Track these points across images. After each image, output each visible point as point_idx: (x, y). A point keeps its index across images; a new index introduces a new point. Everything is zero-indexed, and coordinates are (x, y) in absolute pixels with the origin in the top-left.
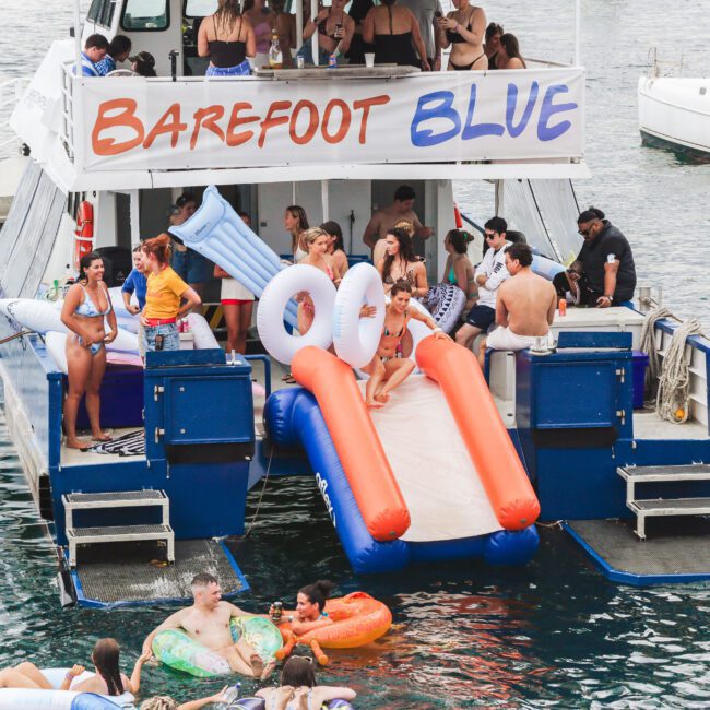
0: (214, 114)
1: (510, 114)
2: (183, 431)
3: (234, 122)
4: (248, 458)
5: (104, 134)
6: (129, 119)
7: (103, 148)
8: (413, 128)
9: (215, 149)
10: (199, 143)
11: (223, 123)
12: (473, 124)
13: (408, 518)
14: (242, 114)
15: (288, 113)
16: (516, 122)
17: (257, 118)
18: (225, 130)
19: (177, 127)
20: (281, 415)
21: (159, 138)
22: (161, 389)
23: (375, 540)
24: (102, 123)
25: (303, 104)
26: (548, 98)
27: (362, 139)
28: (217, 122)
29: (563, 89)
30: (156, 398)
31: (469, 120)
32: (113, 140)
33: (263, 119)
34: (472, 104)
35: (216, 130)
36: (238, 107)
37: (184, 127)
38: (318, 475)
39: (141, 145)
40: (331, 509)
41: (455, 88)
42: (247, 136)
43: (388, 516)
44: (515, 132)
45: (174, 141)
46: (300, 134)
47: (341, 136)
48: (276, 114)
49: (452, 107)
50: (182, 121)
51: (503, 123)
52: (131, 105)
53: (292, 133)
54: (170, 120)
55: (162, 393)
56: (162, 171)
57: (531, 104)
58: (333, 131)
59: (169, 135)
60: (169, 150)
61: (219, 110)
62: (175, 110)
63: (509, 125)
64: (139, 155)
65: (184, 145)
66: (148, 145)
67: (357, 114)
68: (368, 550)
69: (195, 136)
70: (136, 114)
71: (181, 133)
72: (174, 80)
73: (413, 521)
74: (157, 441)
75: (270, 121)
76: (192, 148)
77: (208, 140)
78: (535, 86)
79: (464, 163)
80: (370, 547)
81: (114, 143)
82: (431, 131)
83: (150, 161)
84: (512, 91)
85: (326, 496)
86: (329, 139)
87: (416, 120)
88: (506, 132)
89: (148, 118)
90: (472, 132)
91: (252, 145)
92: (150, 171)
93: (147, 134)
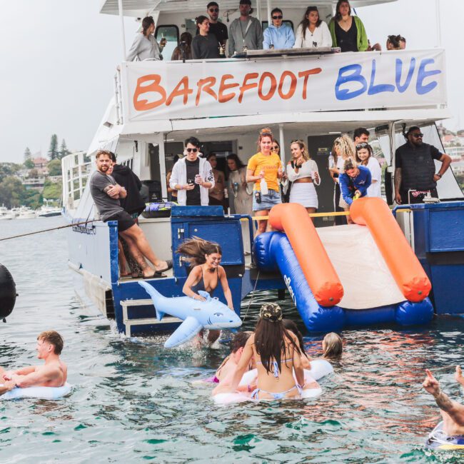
0: (210, 83)
1: (398, 79)
3: (223, 88)
4: (240, 275)
5: (141, 97)
6: (156, 87)
7: (140, 106)
8: (337, 89)
9: (211, 105)
10: (202, 101)
11: (216, 88)
12: (375, 85)
13: (342, 289)
14: (227, 82)
15: (257, 80)
16: (402, 83)
17: (237, 85)
18: (217, 93)
19: (187, 91)
20: (263, 246)
21: (175, 99)
22: (182, 231)
23: (320, 306)
24: (139, 90)
25: (266, 74)
26: (422, 67)
27: (304, 96)
28: (212, 88)
29: (431, 61)
31: (372, 83)
32: (146, 101)
33: (241, 85)
34: (373, 72)
35: (211, 92)
36: (225, 78)
37: (191, 91)
38: (285, 276)
39: (164, 104)
40: (293, 294)
41: (362, 63)
42: (231, 97)
43: (329, 287)
44: (402, 89)
45: (185, 100)
46: (265, 94)
47: (291, 94)
48: (249, 82)
49: (361, 74)
50: (190, 88)
51: (394, 84)
52: (157, 78)
53: (260, 93)
54: (182, 87)
55: (183, 233)
56: (179, 119)
57: (411, 72)
58: (286, 91)
59: (182, 97)
60: (182, 106)
61: (213, 80)
62: (185, 81)
63: (398, 85)
64: (164, 110)
65: (192, 102)
66: (168, 104)
67: (300, 80)
68: (315, 314)
69: (198, 97)
70: (161, 84)
71: (189, 95)
72: (184, 62)
73: (345, 293)
74: (181, 265)
75: (245, 86)
76: (197, 104)
77: (206, 99)
78: (413, 59)
79: (370, 110)
80: (317, 311)
81: (148, 103)
82: (348, 90)
83: (171, 113)
84: (399, 62)
85: (290, 288)
86: (283, 96)
87: (338, 84)
88: (396, 89)
89: (168, 86)
90: (374, 90)
91: (235, 102)
92: (170, 120)
93: (168, 96)
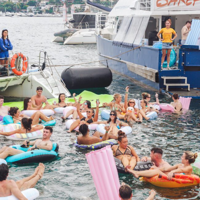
2: (188, 63)
5: (159, 2)
7: (159, 5)
9: (183, 6)
10: (180, 5)
18: (186, 2)
21: (171, 3)
30: (182, 55)
32: (161, 3)
35: (184, 2)
39: (167, 5)
42: (190, 3)
45: (174, 4)
56: (171, 11)
59: (173, 3)
60: (173, 6)
64: (167, 7)
65: (176, 5)
66: (168, 5)
69: (179, 3)
71: (176, 2)
76: (178, 6)
77: (182, 4)
81: (161, 4)
83: (169, 8)
91: (191, 5)
92: (169, 11)
93: (168, 2)
